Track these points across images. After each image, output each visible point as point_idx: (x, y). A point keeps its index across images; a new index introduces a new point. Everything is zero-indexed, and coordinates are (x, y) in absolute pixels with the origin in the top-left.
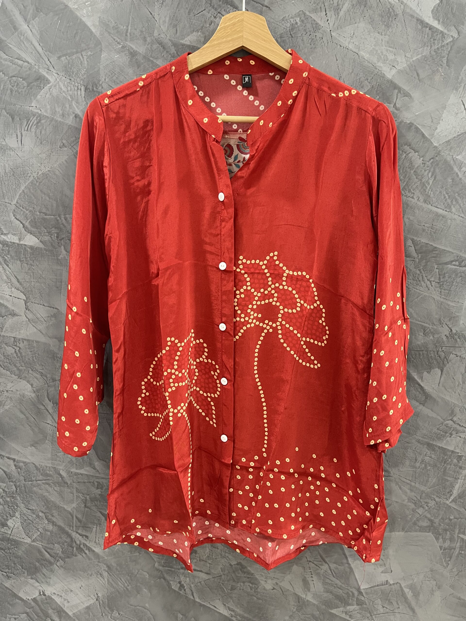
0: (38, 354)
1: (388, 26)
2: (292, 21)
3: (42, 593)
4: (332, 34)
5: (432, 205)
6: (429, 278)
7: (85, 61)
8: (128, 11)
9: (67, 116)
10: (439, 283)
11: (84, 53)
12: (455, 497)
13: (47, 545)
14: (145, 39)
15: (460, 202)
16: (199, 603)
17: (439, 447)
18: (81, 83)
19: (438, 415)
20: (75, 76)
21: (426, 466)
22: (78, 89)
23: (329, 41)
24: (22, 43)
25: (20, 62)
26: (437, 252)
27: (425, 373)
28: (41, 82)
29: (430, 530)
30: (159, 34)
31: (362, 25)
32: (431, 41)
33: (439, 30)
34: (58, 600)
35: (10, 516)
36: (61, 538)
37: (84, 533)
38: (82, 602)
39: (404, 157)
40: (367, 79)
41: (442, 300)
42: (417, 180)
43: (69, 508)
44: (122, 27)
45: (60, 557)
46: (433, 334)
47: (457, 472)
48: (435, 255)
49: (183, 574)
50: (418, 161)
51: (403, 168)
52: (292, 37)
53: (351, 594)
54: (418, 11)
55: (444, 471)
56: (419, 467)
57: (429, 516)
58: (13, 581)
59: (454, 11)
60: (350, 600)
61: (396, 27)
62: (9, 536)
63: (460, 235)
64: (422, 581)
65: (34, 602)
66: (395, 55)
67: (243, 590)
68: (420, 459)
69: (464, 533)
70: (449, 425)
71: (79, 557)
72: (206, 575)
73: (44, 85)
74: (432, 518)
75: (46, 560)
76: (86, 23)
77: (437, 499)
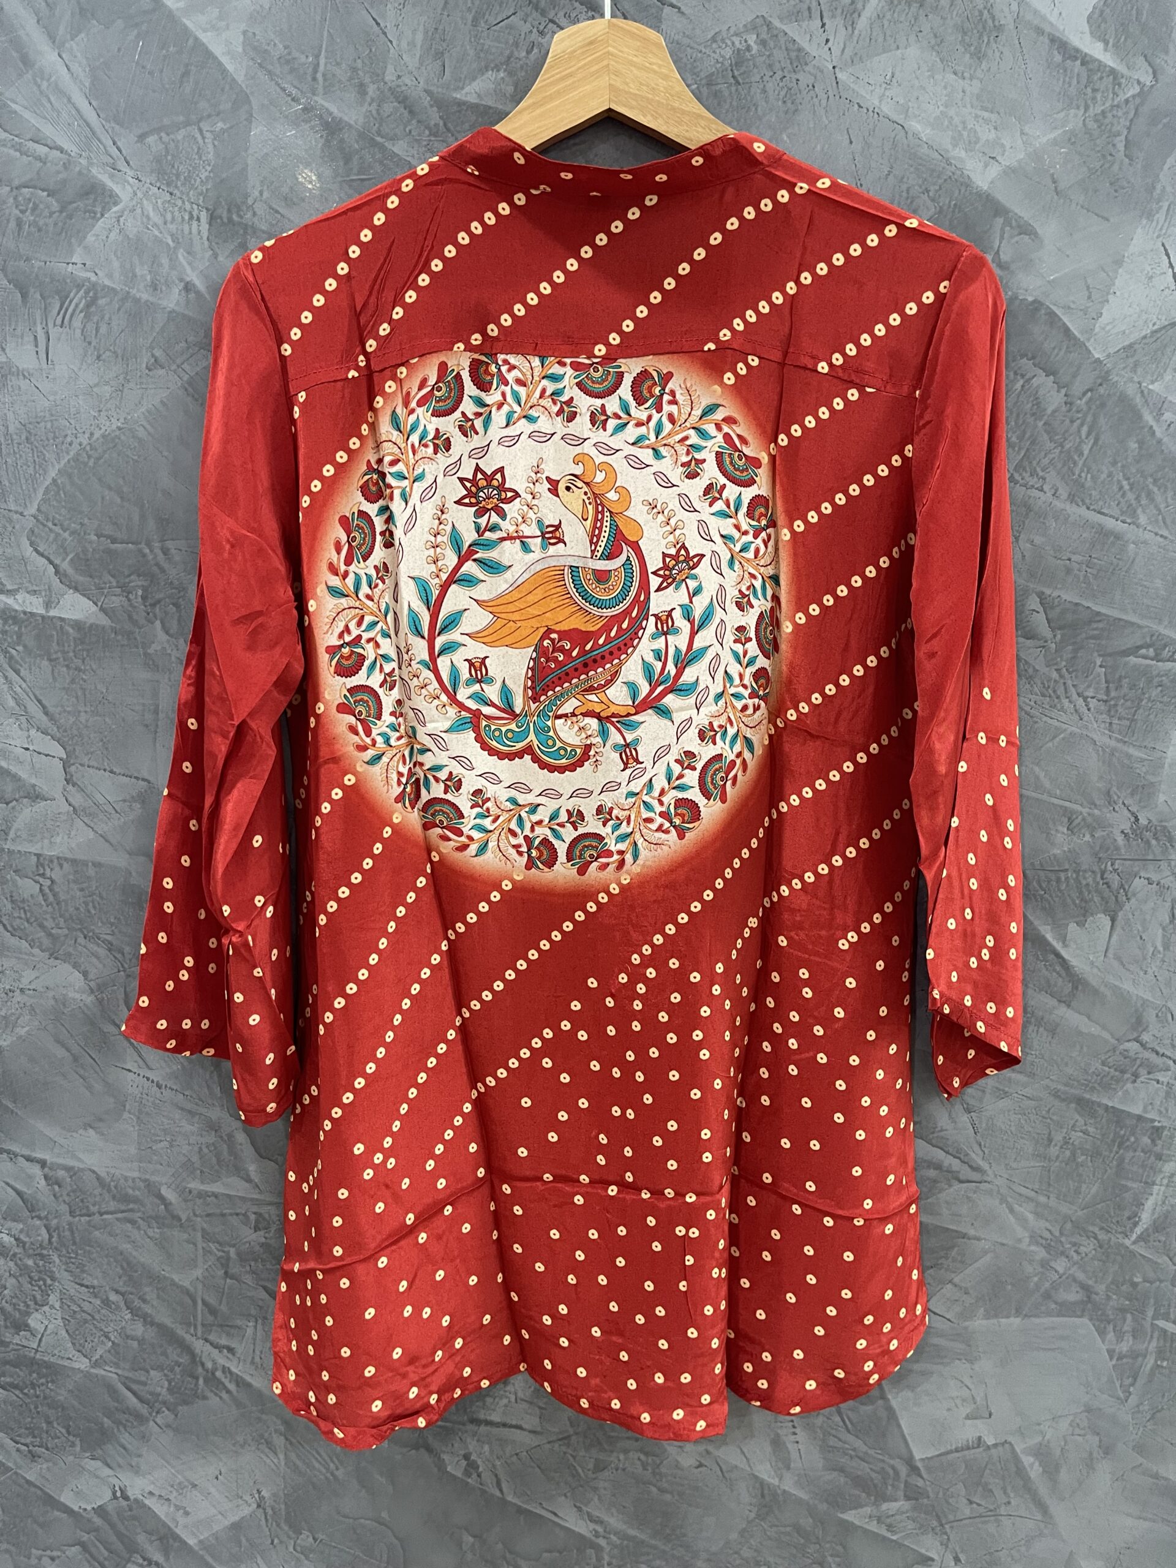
0: (101, 897)
1: (979, 56)
2: (737, 43)
3: (119, 1494)
4: (839, 75)
5: (1088, 508)
6: (1081, 688)
7: (210, 146)
8: (318, 18)
9: (164, 288)
10: (1105, 701)
11: (205, 126)
12: (1147, 1229)
13: (130, 1375)
14: (362, 89)
15: (1159, 499)
16: (515, 1504)
17: (1107, 1108)
18: (201, 202)
19: (1104, 1027)
20: (183, 184)
21: (1073, 1154)
22: (191, 217)
23: (831, 94)
24: (44, 101)
25: (42, 150)
26: (1101, 625)
27: (1072, 927)
28: (95, 200)
29: (1083, 1311)
30: (399, 77)
31: (913, 52)
32: (1085, 94)
33: (1106, 66)
34: (160, 1510)
35: (36, 1303)
36: (164, 1354)
37: (224, 1341)
38: (220, 1513)
39: (1018, 386)
40: (928, 191)
41: (1113, 743)
42: (1053, 445)
43: (184, 1279)
44: (303, 59)
45: (164, 1403)
46: (1092, 830)
47: (1151, 1168)
48: (1096, 632)
49: (474, 1434)
50: (1054, 400)
51: (1018, 415)
52: (738, 83)
53: (891, 1472)
54: (1053, 19)
55: (1118, 1165)
56: (1058, 1157)
57: (1081, 1276)
58: (45, 1466)
59: (1143, 20)
60: (890, 1488)
61: (998, 59)
62: (32, 1354)
63: (1158, 583)
64: (1064, 1437)
65: (99, 1516)
66: (996, 128)
67: (624, 1470)
68: (1058, 1137)
69: (1166, 1317)
70: (1132, 1054)
71: (214, 1401)
72: (532, 1436)
73: (103, 208)
74: (1090, 1282)
75: (127, 1411)
76: (210, 47)
77: (1102, 1236)
